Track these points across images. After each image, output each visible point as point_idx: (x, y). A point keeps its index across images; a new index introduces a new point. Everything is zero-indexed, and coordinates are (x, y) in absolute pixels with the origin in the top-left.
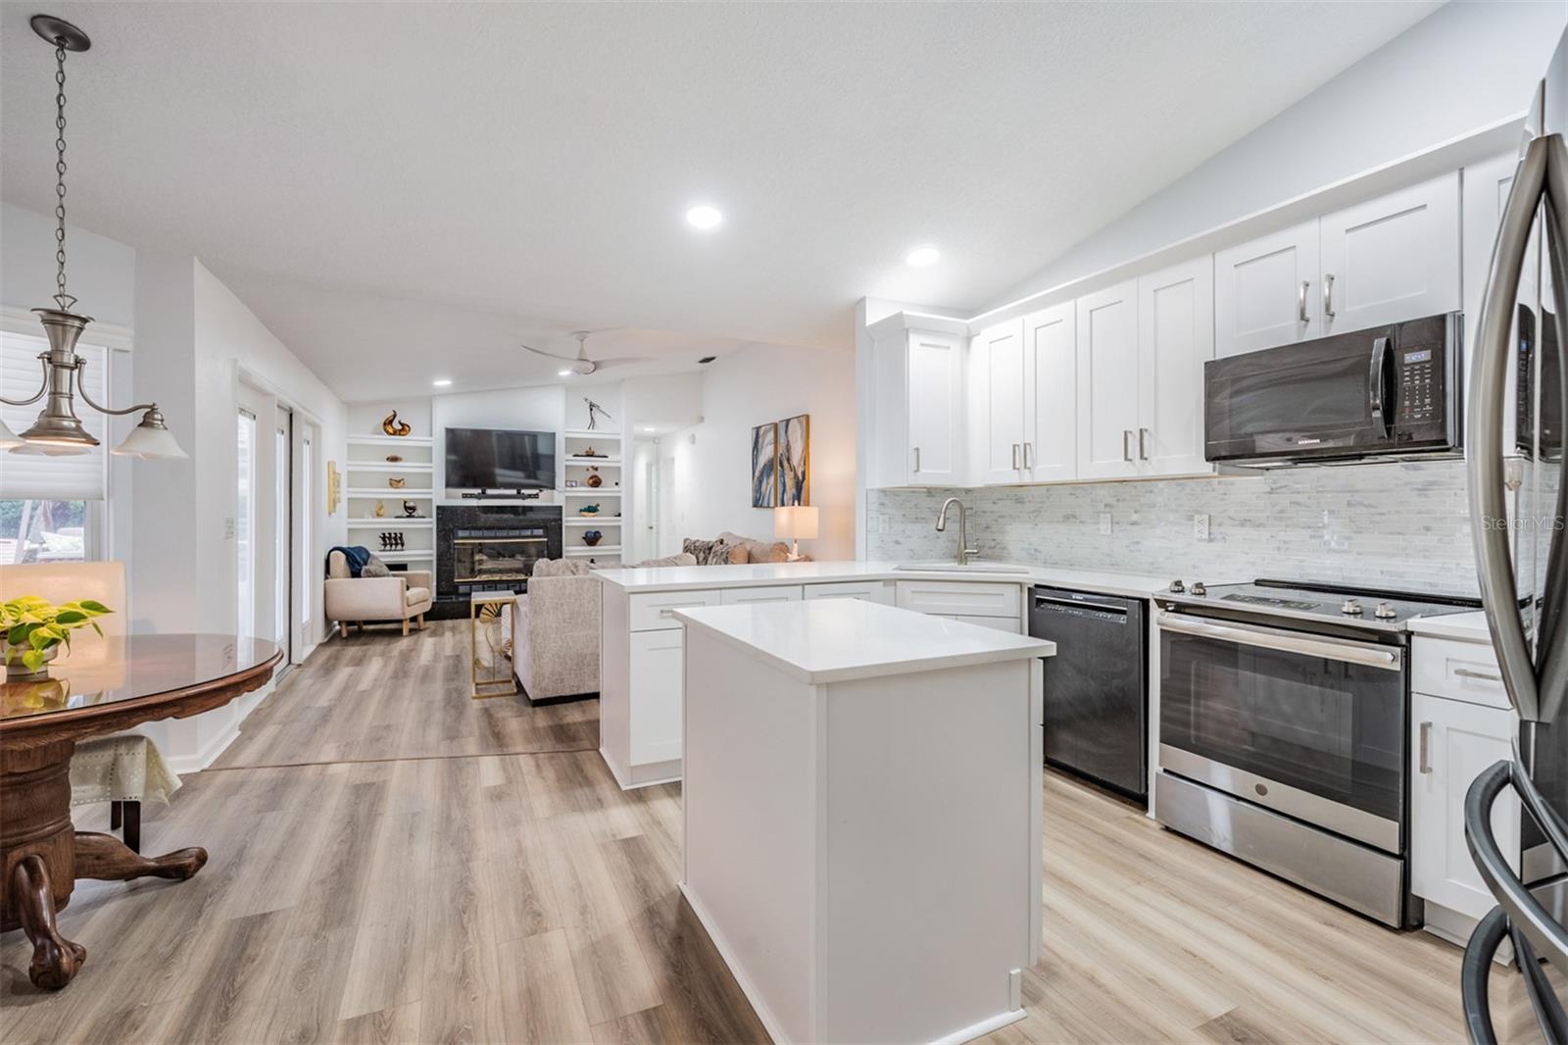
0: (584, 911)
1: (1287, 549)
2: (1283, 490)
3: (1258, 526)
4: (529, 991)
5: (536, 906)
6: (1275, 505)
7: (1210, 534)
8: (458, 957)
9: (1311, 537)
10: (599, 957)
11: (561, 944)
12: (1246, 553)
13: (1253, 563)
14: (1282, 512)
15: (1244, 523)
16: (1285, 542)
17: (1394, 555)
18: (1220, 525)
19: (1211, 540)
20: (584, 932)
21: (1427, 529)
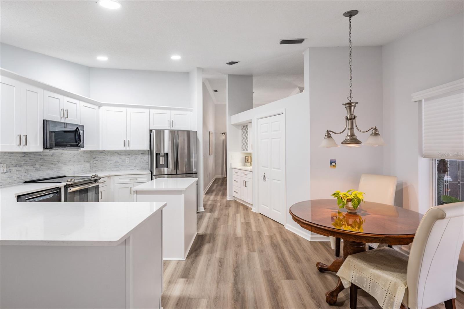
0: (209, 260)
1: (28, 172)
2: (27, 156)
3: (20, 166)
4: (225, 249)
5: (219, 264)
6: (24, 160)
7: (6, 170)
8: (238, 257)
9: (34, 168)
10: (211, 251)
11: (217, 255)
12: (17, 175)
13: (19, 178)
14: (26, 162)
15: (16, 166)
16: (27, 170)
17: (48, 170)
18: (9, 167)
19: (5, 173)
20: (212, 256)
21: (53, 163)
